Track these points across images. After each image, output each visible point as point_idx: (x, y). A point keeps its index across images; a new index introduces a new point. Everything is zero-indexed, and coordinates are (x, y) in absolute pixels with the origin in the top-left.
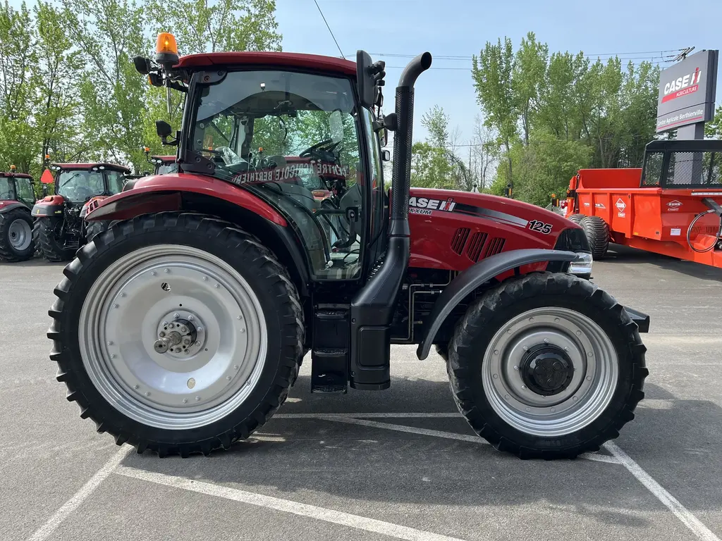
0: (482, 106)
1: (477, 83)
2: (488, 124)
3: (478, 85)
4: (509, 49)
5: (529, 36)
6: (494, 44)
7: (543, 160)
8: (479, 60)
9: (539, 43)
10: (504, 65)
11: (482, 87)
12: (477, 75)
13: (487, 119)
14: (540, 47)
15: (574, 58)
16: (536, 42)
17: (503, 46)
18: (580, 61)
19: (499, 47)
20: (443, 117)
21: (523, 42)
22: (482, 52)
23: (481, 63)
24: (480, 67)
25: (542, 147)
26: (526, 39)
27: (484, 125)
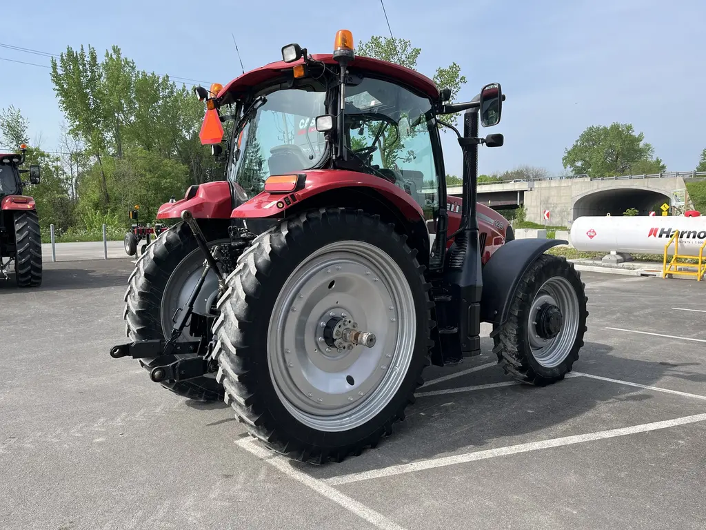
0: (66, 113)
1: (57, 87)
2: (74, 133)
3: (58, 90)
4: (94, 58)
5: (114, 49)
6: (76, 50)
7: (142, 175)
8: (59, 63)
9: (126, 59)
10: (89, 74)
11: (64, 93)
12: (57, 79)
13: (71, 128)
14: (127, 63)
15: (160, 81)
16: (122, 57)
17: (87, 53)
18: (167, 84)
19: (82, 54)
20: (20, 120)
21: (107, 54)
22: (62, 56)
23: (61, 67)
24: (60, 71)
25: (140, 163)
26: (111, 51)
27: (69, 133)
